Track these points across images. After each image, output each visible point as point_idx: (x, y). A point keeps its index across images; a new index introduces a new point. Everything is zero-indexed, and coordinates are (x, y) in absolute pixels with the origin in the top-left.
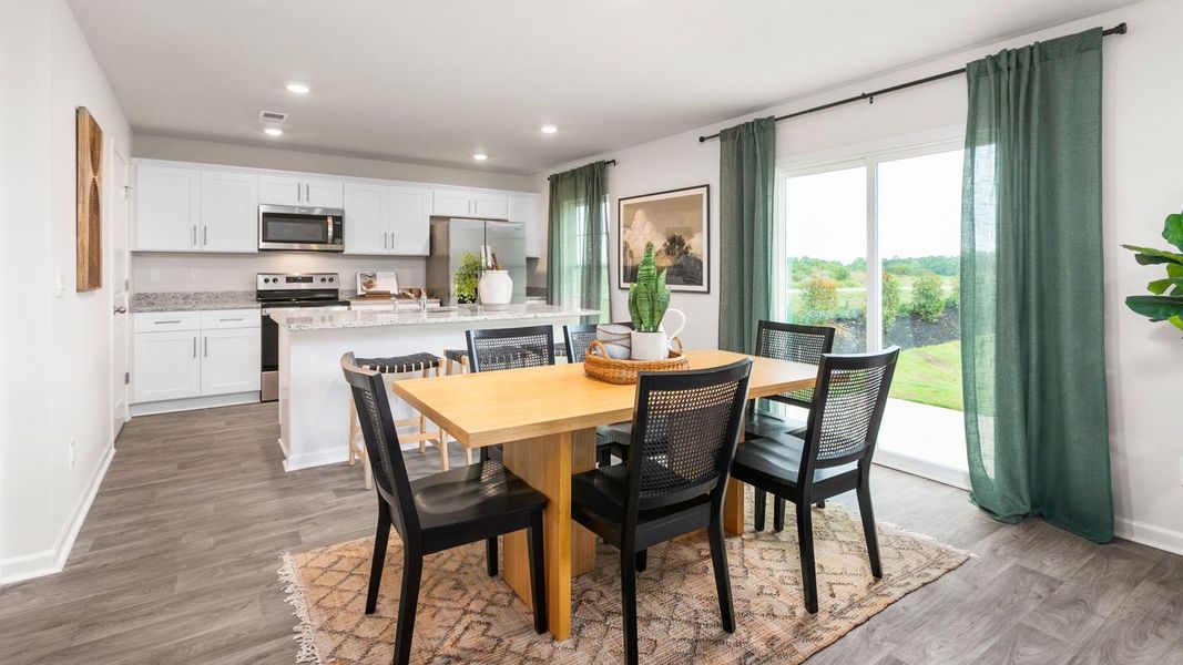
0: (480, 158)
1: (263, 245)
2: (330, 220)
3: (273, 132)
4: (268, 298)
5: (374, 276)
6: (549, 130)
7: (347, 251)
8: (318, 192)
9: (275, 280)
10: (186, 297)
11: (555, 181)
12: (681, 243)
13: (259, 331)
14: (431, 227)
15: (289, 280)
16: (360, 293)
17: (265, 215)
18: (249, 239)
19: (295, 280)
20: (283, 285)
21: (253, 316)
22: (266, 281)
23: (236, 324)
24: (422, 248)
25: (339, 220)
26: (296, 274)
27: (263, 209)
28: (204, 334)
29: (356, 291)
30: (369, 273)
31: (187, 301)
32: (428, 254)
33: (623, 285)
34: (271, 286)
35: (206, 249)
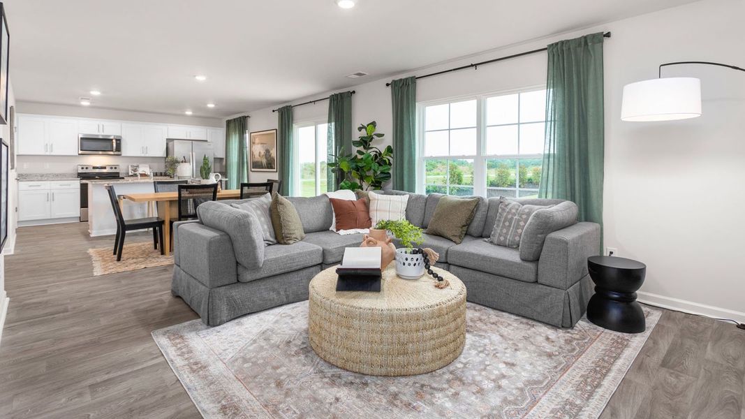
0: (189, 113)
1: (80, 152)
2: (114, 141)
3: (85, 103)
4: (83, 176)
5: (138, 166)
6: (211, 106)
7: (123, 155)
8: (108, 128)
9: (87, 168)
10: (42, 176)
11: (229, 122)
12: (269, 152)
13: (79, 191)
14: (167, 144)
15: (94, 168)
16: (130, 174)
17: (81, 138)
18: (74, 149)
19: (97, 168)
20: (91, 170)
21: (77, 184)
22: (82, 168)
23: (68, 187)
24: (162, 153)
25: (119, 141)
26: (97, 166)
27: (81, 136)
28: (52, 191)
29: (128, 173)
30: (135, 165)
31: (43, 177)
32: (165, 156)
33: (253, 170)
34: (84, 171)
35: (52, 154)
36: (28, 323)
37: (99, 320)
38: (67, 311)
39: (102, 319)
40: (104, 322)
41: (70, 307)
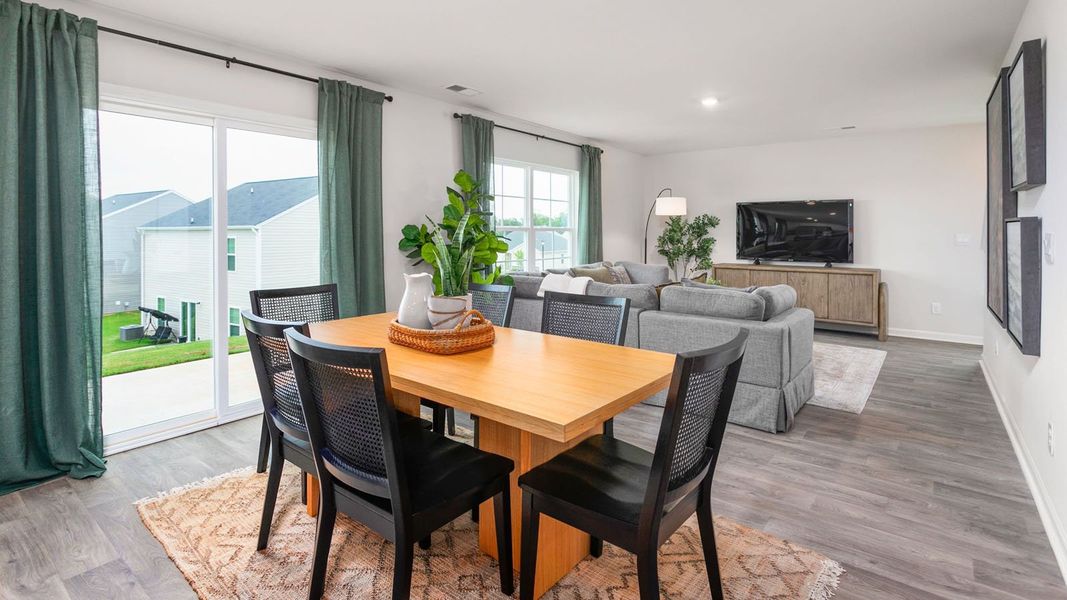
36: (996, 491)
37: (899, 448)
38: (936, 483)
39: (895, 449)
40: (894, 445)
41: (930, 490)
